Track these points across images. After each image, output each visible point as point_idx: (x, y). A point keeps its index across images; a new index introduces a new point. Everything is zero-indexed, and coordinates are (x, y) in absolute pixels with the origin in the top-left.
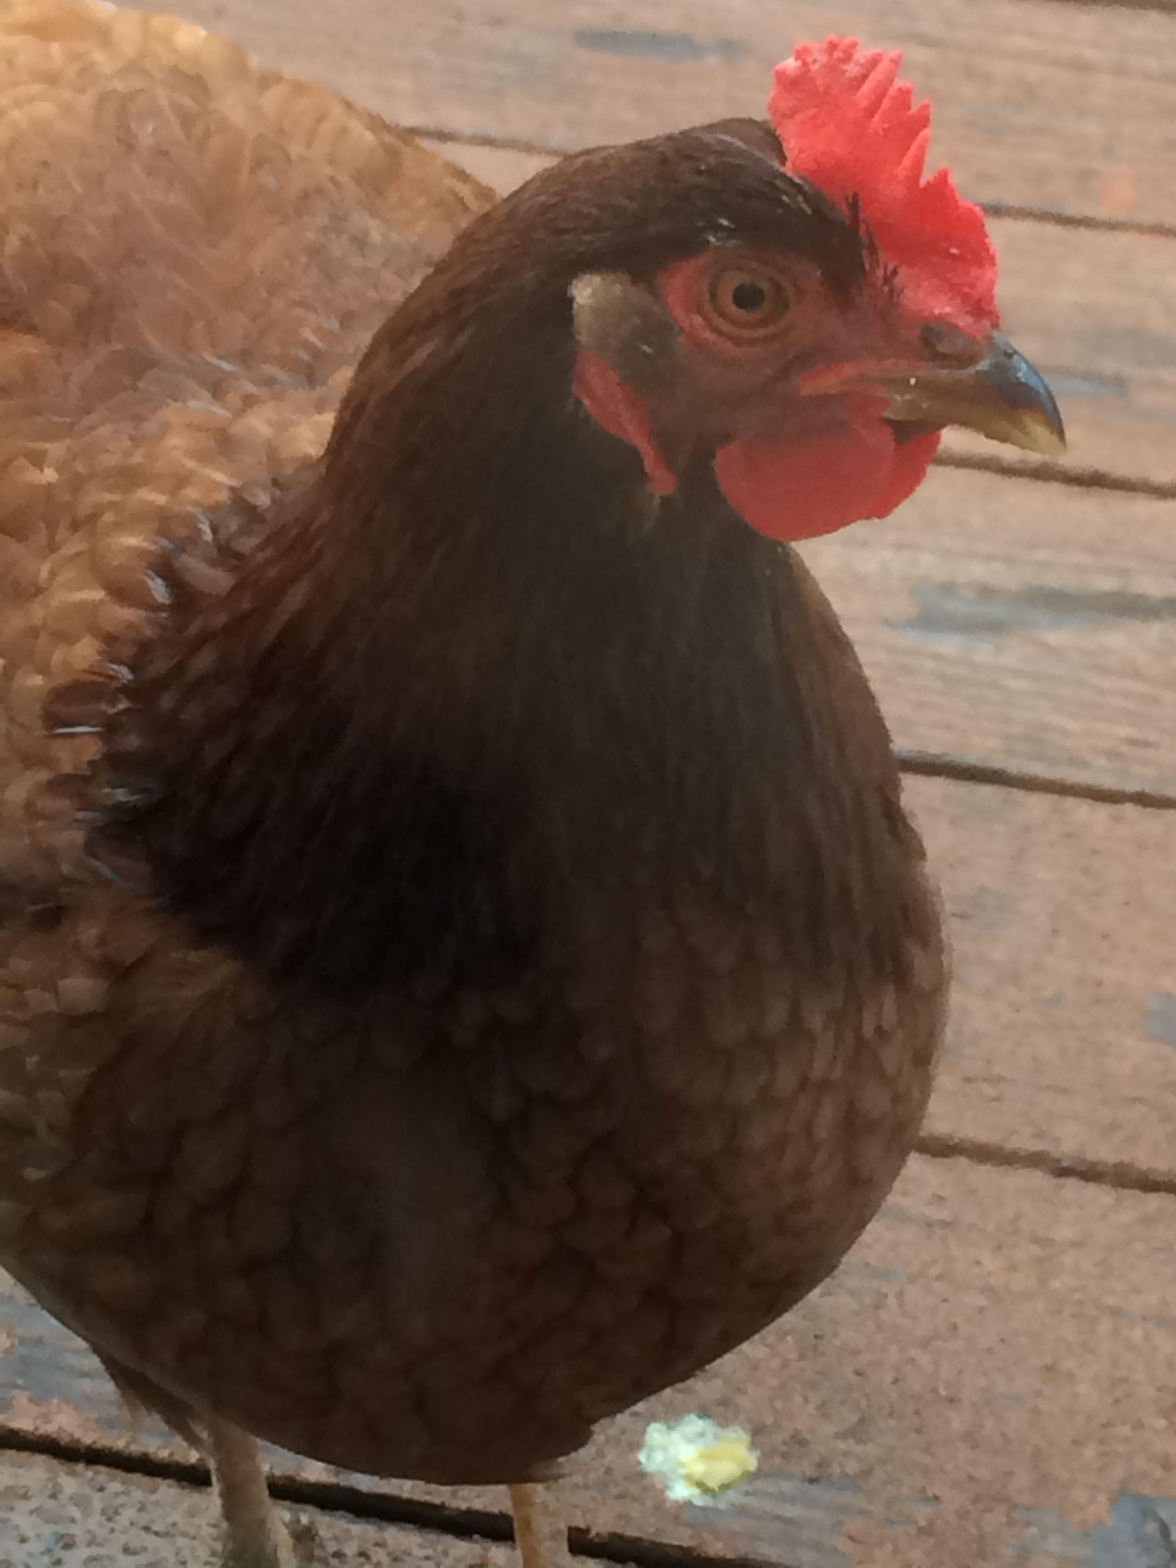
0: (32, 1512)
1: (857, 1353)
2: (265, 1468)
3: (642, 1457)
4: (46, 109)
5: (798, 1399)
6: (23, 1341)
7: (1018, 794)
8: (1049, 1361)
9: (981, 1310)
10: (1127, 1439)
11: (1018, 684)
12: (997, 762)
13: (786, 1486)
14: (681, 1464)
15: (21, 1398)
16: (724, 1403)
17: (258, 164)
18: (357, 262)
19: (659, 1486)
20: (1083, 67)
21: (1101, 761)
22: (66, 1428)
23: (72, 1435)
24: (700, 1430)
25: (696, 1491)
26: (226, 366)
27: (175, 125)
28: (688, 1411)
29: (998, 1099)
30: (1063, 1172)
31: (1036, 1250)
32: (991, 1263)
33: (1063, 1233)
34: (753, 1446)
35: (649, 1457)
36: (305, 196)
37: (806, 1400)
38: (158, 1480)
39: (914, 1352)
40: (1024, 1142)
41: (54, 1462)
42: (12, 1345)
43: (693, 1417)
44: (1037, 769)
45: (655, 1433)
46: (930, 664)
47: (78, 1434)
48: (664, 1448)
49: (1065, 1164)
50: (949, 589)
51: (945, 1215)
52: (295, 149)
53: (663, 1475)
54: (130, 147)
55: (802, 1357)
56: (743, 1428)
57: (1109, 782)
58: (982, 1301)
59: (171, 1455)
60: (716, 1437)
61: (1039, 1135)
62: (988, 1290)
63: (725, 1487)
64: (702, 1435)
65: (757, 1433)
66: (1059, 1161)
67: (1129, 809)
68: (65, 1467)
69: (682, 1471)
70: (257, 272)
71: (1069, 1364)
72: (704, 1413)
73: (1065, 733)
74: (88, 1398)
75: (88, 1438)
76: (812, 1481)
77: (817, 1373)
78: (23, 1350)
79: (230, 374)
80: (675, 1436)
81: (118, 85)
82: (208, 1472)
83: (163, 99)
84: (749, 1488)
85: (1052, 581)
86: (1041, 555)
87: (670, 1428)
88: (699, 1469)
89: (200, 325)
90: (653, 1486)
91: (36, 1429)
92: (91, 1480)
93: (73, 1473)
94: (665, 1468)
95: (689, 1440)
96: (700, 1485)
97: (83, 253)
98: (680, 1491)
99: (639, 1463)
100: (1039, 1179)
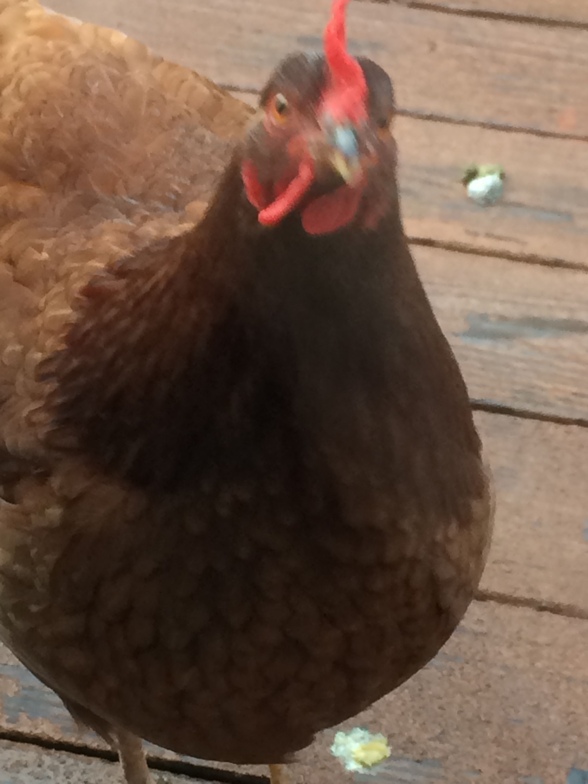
0: (29, 774)
1: (440, 698)
2: (146, 753)
3: (333, 748)
4: (45, 75)
5: (411, 721)
6: (24, 689)
7: (519, 419)
8: (536, 703)
9: (502, 677)
10: (575, 743)
11: (520, 365)
12: (509, 404)
13: (405, 764)
14: (352, 753)
15: (23, 717)
16: (374, 722)
17: (150, 103)
18: (199, 152)
19: (342, 763)
20: (549, 57)
21: (560, 403)
22: (46, 732)
23: (48, 735)
24: (361, 735)
25: (360, 766)
26: (133, 202)
27: (109, 84)
28: (356, 726)
29: (509, 572)
30: (542, 609)
31: (529, 647)
32: (507, 653)
33: (542, 639)
34: (388, 745)
35: (337, 748)
36: (174, 119)
37: (415, 722)
38: (92, 758)
39: (468, 698)
40: (523, 594)
41: (40, 749)
42: (19, 690)
43: (358, 729)
44: (529, 407)
45: (340, 737)
46: (474, 354)
47: (51, 735)
48: (344, 745)
49: (544, 604)
50: (484, 317)
51: (484, 629)
52: (169, 96)
53: (344, 758)
54: (86, 94)
55: (413, 700)
56: (383, 735)
57: (564, 414)
58: (502, 673)
59: (98, 746)
60: (370, 739)
61: (531, 590)
62: (505, 667)
63: (374, 764)
64: (363, 738)
65: (390, 737)
66: (541, 603)
67: (575, 428)
68: (46, 752)
69: (353, 756)
70: (149, 156)
71: (546, 705)
72: (364, 727)
73: (543, 389)
74: (57, 717)
75: (57, 737)
76: (418, 761)
77: (420, 708)
78: (25, 692)
79: (135, 207)
80: (350, 739)
81: (81, 63)
82: (117, 755)
83: (103, 70)
84: (387, 765)
85: (535, 313)
86: (530, 300)
87: (347, 735)
88: (362, 755)
89: (120, 182)
90: (339, 764)
91: (31, 732)
92: (59, 757)
93: (48, 754)
94: (345, 755)
95: (356, 741)
96: (363, 763)
97: (63, 146)
98: (352, 766)
99: (332, 752)
100: (530, 612)
